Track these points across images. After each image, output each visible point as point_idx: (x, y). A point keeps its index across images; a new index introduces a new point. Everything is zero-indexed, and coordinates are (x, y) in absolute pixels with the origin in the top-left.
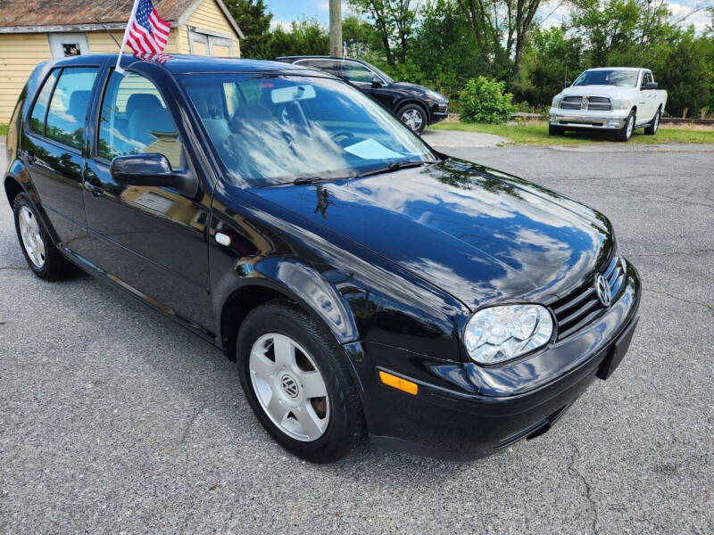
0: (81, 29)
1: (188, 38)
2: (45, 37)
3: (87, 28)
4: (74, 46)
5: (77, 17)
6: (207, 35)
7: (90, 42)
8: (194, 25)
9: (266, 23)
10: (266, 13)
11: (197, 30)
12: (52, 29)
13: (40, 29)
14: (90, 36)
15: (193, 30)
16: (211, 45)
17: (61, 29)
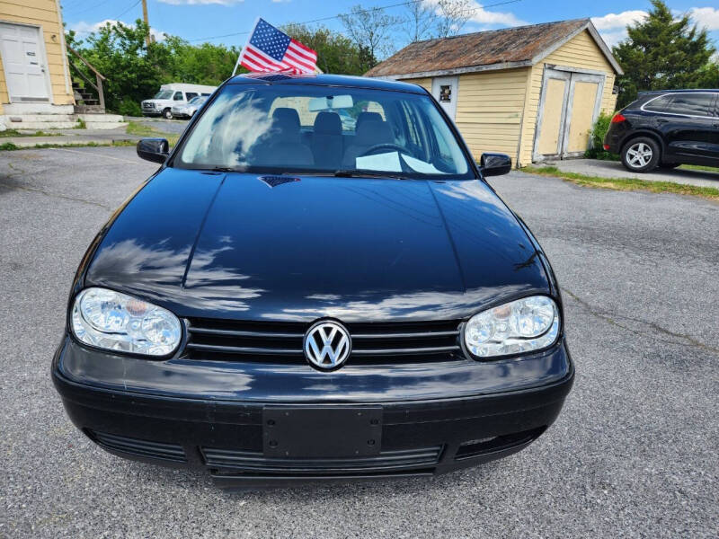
0: (455, 73)
1: (543, 76)
2: (430, 80)
3: (459, 71)
4: (448, 87)
5: (456, 62)
6: (571, 72)
7: (460, 83)
8: (553, 63)
9: (704, 59)
10: (708, 47)
11: (556, 68)
12: (435, 74)
13: (428, 75)
14: (462, 78)
15: (552, 68)
16: (573, 82)
17: (441, 73)
